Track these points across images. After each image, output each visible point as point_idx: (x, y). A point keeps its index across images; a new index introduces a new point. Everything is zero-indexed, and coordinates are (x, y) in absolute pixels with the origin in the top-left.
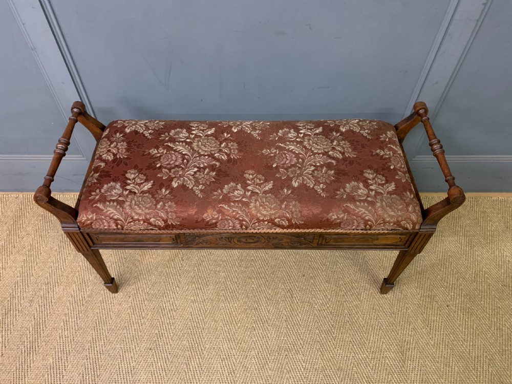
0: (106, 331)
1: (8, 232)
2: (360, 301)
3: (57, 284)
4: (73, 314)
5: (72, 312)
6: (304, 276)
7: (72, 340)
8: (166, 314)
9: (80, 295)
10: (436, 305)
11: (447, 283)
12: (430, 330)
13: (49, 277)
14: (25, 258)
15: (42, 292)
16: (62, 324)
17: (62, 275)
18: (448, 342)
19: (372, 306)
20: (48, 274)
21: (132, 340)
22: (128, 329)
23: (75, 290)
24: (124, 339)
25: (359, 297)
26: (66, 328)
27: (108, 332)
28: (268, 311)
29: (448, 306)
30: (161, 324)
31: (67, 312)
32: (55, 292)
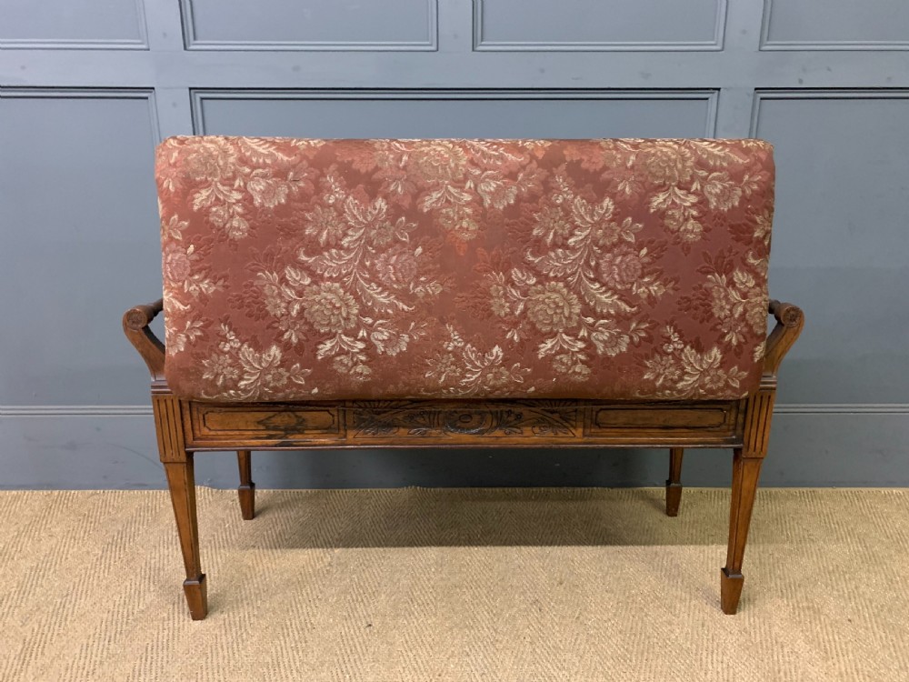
0: (165, 660)
1: (16, 534)
2: (675, 615)
3: (84, 596)
4: (103, 636)
5: (103, 634)
6: (561, 584)
7: (91, 673)
8: (291, 634)
9: (126, 610)
10: (827, 620)
11: (838, 591)
12: (826, 653)
13: (71, 588)
14: (35, 564)
15: (51, 608)
16: (78, 651)
17: (98, 585)
18: (868, 671)
19: (700, 622)
20: (72, 584)
21: (216, 671)
22: (210, 655)
23: (117, 603)
24: (199, 672)
25: (673, 610)
26: (83, 655)
27: (168, 662)
28: (495, 630)
29: (850, 621)
30: (279, 648)
31: (92, 633)
32: (76, 607)
